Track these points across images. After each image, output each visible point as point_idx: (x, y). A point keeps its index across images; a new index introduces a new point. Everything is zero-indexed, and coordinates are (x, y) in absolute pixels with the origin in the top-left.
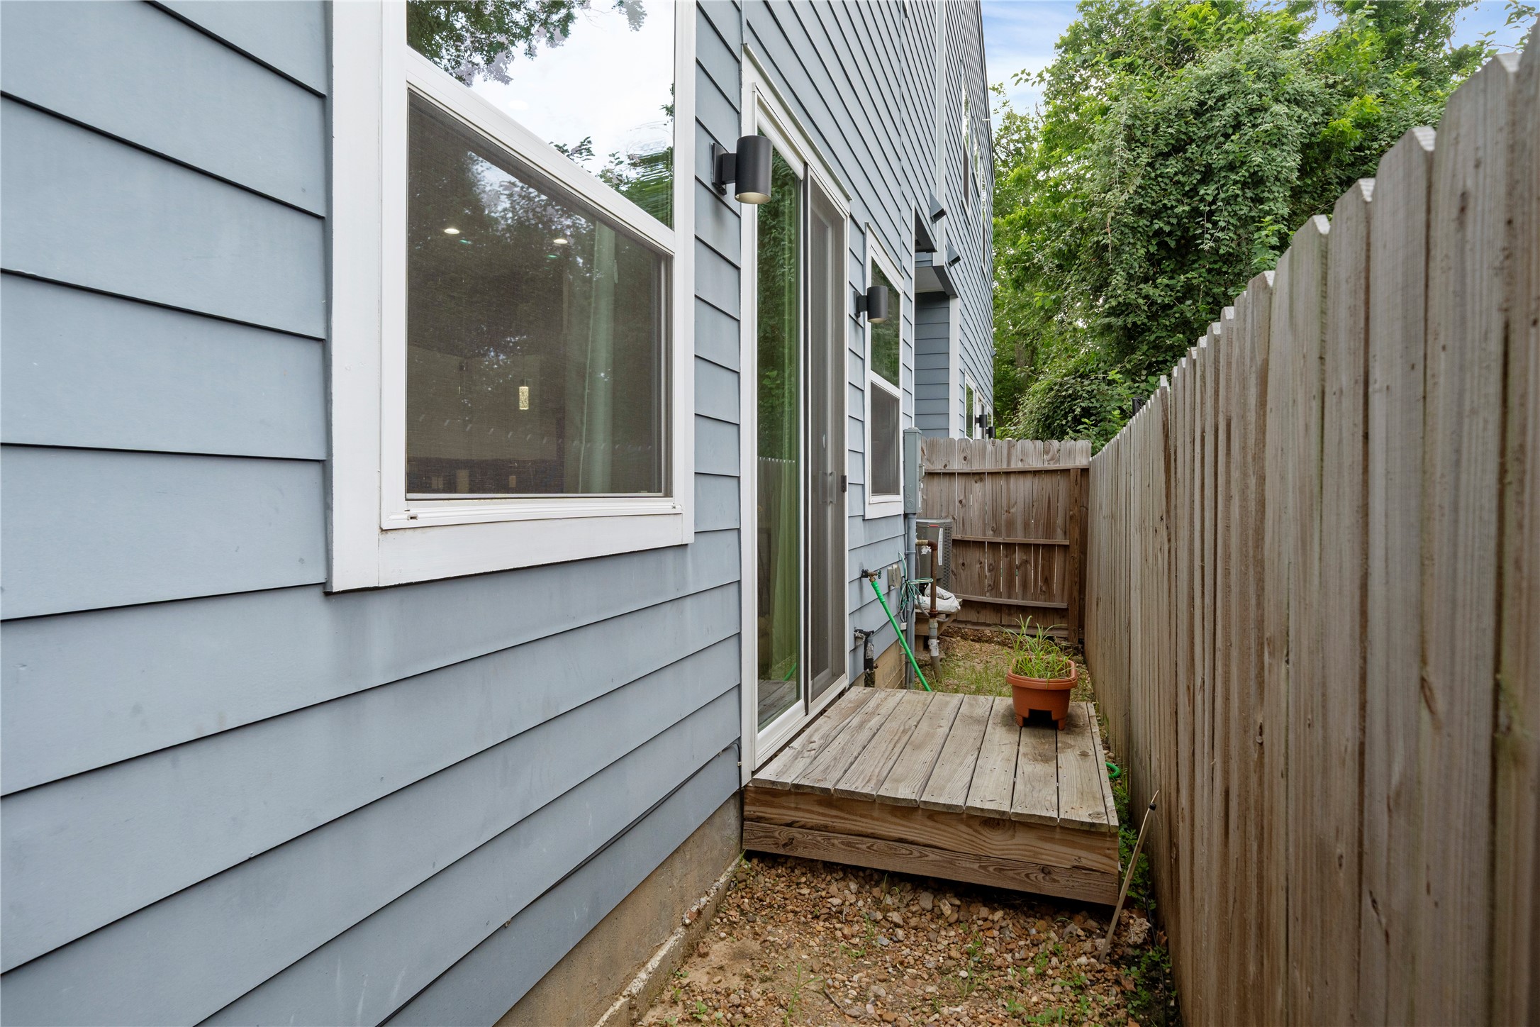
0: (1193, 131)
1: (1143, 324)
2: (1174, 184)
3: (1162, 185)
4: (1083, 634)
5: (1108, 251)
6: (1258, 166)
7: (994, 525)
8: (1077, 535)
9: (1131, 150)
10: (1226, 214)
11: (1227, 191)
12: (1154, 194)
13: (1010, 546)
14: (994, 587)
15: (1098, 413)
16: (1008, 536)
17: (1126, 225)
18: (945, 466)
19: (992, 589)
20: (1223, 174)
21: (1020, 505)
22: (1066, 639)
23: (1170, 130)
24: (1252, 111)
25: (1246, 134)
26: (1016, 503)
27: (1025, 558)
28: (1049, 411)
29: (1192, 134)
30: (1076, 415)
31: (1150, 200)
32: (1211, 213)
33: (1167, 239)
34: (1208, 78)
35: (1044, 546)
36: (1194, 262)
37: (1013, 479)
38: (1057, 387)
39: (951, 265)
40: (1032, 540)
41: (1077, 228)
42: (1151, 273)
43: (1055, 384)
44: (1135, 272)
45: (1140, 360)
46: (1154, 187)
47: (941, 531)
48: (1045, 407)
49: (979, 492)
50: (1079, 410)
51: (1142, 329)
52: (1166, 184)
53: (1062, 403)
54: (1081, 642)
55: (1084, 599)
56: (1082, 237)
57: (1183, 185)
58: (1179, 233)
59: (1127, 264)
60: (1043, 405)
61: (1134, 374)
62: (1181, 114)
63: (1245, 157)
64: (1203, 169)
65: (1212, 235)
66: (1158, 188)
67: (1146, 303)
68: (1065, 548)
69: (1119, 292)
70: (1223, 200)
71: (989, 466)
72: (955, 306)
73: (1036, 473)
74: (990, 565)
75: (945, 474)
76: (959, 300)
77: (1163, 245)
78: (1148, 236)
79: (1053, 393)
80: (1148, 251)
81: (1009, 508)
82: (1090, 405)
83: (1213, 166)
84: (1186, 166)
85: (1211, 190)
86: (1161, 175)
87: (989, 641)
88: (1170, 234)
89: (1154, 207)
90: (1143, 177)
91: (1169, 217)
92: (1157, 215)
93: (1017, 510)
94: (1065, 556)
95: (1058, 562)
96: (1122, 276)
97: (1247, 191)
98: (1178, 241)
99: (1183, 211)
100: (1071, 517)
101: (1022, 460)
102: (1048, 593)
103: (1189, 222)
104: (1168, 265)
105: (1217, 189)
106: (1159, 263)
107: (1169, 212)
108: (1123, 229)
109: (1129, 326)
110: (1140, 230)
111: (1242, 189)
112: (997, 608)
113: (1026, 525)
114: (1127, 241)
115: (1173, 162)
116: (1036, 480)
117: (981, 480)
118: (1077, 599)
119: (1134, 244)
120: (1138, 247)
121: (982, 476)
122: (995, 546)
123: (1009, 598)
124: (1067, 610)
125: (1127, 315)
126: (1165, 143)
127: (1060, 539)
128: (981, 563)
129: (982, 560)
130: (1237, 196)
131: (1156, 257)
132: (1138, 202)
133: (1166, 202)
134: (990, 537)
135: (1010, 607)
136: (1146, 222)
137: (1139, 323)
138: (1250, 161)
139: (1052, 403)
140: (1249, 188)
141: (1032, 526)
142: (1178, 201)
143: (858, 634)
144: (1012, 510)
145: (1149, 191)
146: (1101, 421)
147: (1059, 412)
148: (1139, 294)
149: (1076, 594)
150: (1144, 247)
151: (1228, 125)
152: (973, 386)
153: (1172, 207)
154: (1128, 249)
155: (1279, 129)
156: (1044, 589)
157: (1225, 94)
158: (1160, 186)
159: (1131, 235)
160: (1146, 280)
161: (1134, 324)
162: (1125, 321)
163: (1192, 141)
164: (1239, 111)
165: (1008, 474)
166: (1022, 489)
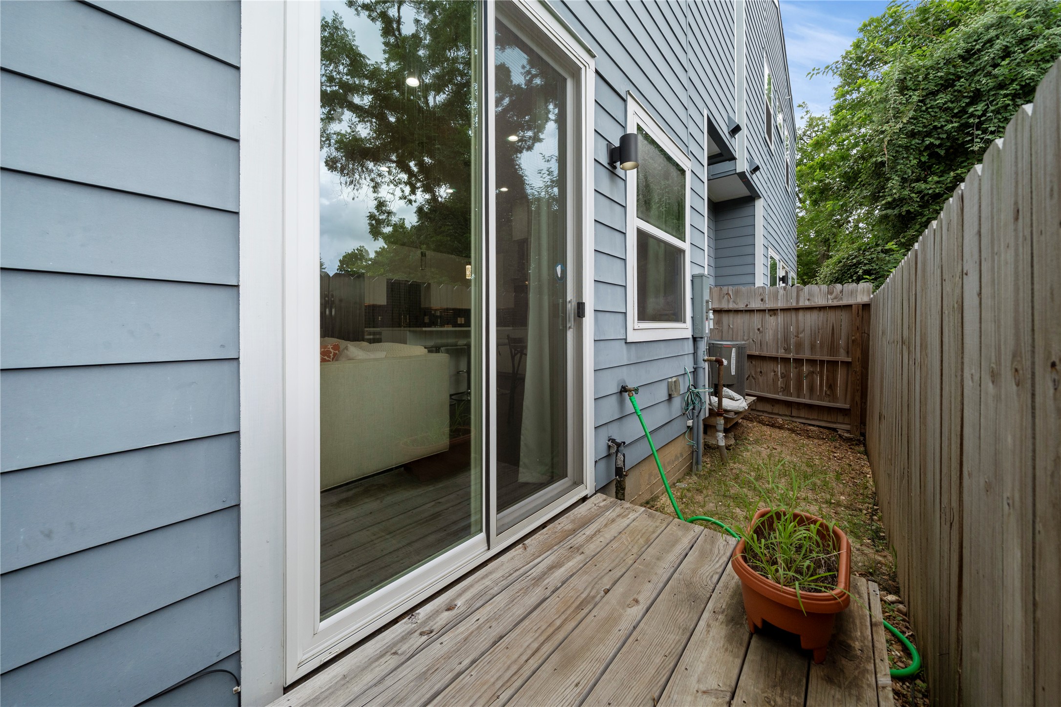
0: (961, 71)
1: (915, 210)
2: (944, 111)
3: (932, 113)
4: (865, 429)
5: (885, 166)
6: (1030, 79)
7: (786, 346)
8: (858, 354)
9: (904, 95)
10: (996, 121)
11: (997, 104)
12: (925, 121)
13: (799, 362)
14: (786, 390)
15: (877, 272)
16: (797, 354)
17: (900, 146)
18: (747, 305)
19: (784, 390)
20: (992, 93)
21: (808, 331)
22: (848, 431)
23: (939, 74)
24: (1022, 41)
25: (1015, 59)
26: (804, 330)
27: (812, 370)
28: (839, 275)
29: (960, 73)
30: (859, 275)
31: (921, 125)
32: (981, 123)
33: (938, 150)
34: (975, 32)
35: (828, 362)
36: (963, 162)
37: (801, 314)
38: (844, 260)
39: (753, 174)
40: (818, 357)
41: (859, 157)
42: (923, 175)
43: (843, 259)
44: (909, 176)
45: (913, 235)
46: (925, 116)
47: (734, 350)
48: (835, 273)
49: (773, 323)
50: (861, 271)
51: (915, 214)
52: (936, 112)
53: (849, 270)
54: (863, 435)
55: (865, 403)
56: (863, 163)
57: (952, 109)
58: (948, 144)
59: (901, 171)
60: (834, 271)
61: (907, 245)
62: (948, 62)
63: (1015, 76)
64: (972, 94)
65: (982, 139)
66: (929, 116)
67: (918, 196)
68: (847, 364)
69: (894, 191)
70: (992, 111)
71: (780, 304)
72: (759, 204)
73: (821, 308)
74: (782, 374)
75: (746, 311)
76: (762, 199)
77: (933, 155)
78: (920, 151)
79: (841, 264)
80: (920, 160)
81: (798, 333)
82: (871, 268)
83: (982, 90)
84: (955, 96)
85: (980, 107)
86: (931, 107)
87: (781, 428)
88: (940, 146)
89: (925, 130)
90: (915, 111)
91: (939, 134)
92: (929, 134)
93: (805, 336)
94: (848, 371)
95: (841, 375)
96: (897, 181)
97: (1018, 100)
98: (947, 150)
99: (953, 127)
100: (853, 341)
101: (808, 300)
102: (832, 396)
103: (958, 135)
104: (938, 168)
105: (987, 105)
106: (930, 167)
107: (939, 130)
108: (897, 149)
109: (904, 214)
110: (914, 147)
111: (1013, 100)
112: (788, 404)
113: (813, 347)
114: (902, 156)
115: (943, 96)
116: (822, 314)
117: (775, 314)
118: (859, 403)
119: (907, 158)
120: (911, 159)
121: (775, 311)
122: (786, 360)
123: (798, 397)
124: (849, 410)
125: (902, 206)
126: (934, 84)
127: (842, 357)
128: (775, 372)
129: (776, 370)
130: (1009, 105)
131: (927, 164)
132: (910, 129)
133: (936, 124)
134: (781, 353)
135: (799, 404)
136: (917, 141)
137: (912, 210)
138: (1022, 77)
139: (841, 270)
140: (1020, 98)
141: (818, 346)
142: (947, 121)
143: (610, 443)
144: (800, 336)
145: (921, 119)
146: (880, 277)
147: (846, 275)
148: (912, 191)
149: (858, 399)
150: (916, 158)
151: (996, 58)
152: (777, 257)
153: (942, 126)
154: (902, 161)
155: (1053, 47)
156: (828, 393)
157: (992, 37)
158: (931, 115)
159: (904, 152)
160: (918, 180)
161: (908, 212)
162: (900, 211)
163: (959, 78)
164: (1008, 44)
165: (797, 310)
166: (809, 320)
